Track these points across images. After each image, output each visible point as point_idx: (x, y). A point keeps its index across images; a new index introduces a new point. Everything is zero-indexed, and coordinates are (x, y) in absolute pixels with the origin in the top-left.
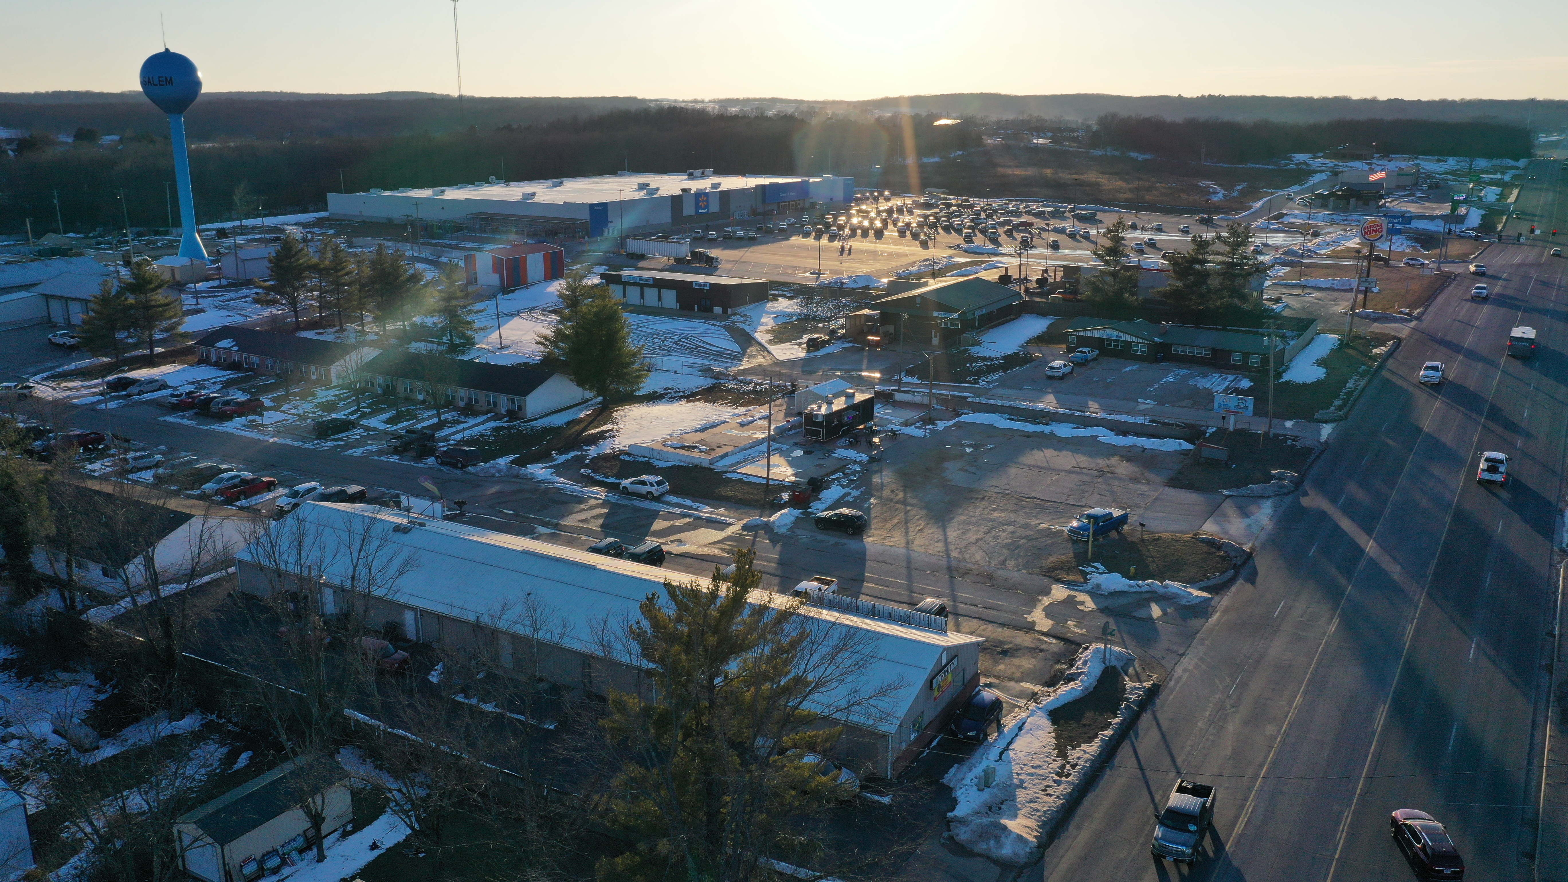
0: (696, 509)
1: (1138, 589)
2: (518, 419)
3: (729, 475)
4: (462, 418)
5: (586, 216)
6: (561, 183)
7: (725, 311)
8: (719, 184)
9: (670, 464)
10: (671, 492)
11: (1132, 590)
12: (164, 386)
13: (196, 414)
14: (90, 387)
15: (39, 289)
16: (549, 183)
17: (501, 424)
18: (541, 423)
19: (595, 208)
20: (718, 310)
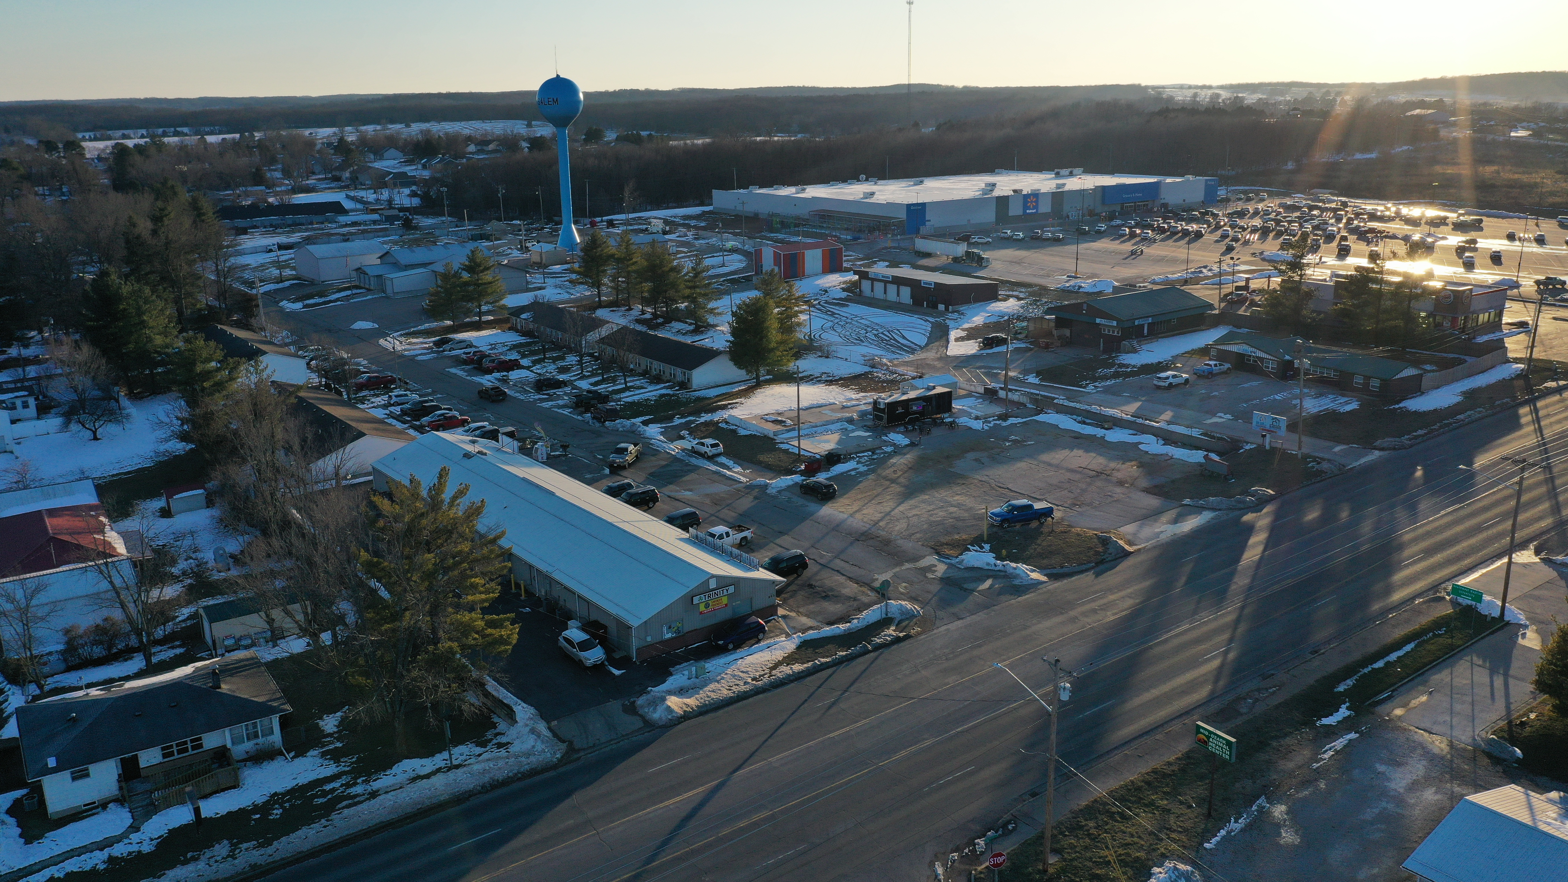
0: (729, 469)
1: (993, 568)
2: (686, 388)
3: (781, 446)
4: (646, 385)
5: (903, 215)
6: (922, 182)
7: (947, 309)
8: (1064, 185)
9: (749, 433)
10: (725, 454)
11: (987, 567)
12: (470, 346)
13: (475, 368)
14: (426, 343)
15: (431, 267)
16: (911, 182)
17: (671, 393)
18: (697, 394)
19: (912, 208)
20: (941, 307)
